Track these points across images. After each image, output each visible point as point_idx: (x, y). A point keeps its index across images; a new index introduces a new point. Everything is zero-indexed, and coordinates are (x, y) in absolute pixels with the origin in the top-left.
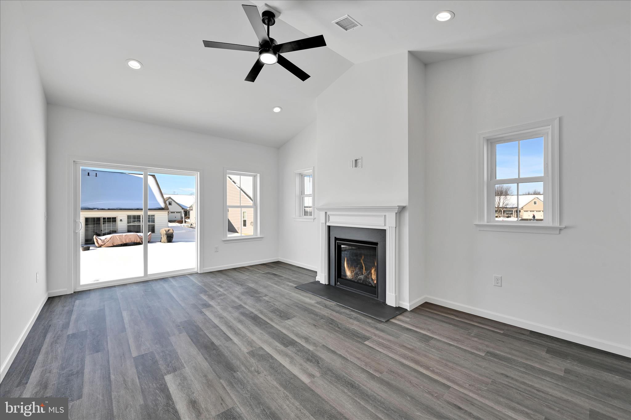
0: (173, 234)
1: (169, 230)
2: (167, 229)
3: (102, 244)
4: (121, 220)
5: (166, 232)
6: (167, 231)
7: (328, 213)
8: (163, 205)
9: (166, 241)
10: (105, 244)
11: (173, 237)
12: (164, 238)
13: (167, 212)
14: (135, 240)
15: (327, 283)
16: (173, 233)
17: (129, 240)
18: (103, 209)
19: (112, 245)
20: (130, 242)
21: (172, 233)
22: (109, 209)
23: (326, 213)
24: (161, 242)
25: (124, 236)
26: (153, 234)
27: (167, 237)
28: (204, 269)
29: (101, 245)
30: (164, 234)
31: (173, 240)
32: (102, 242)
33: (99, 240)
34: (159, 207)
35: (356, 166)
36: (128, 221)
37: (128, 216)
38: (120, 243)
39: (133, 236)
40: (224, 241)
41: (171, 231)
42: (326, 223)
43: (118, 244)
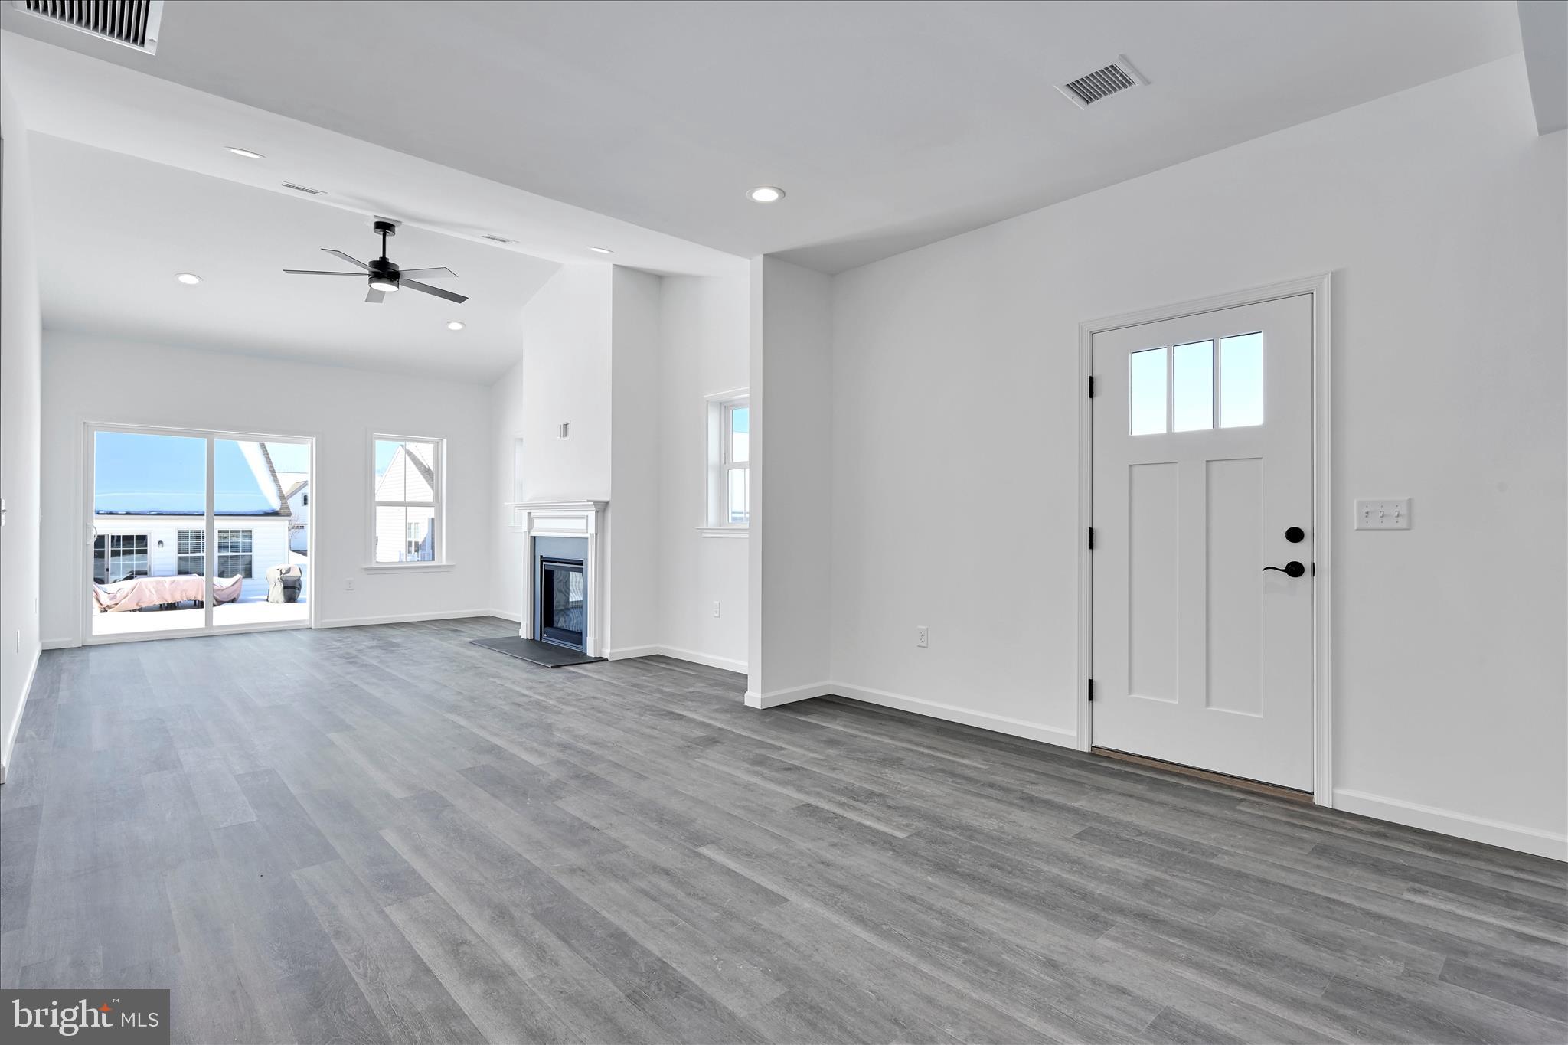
0: (299, 580)
1: (288, 571)
2: (284, 568)
3: (110, 603)
4: (160, 542)
5: (281, 573)
6: (283, 572)
7: (533, 515)
8: (276, 505)
9: (281, 598)
10: (117, 604)
11: (299, 589)
12: (278, 592)
13: (287, 522)
14: (197, 593)
15: (530, 637)
16: (300, 577)
17: (182, 592)
18: (111, 513)
19: (138, 608)
20: (185, 599)
21: (295, 579)
22: (128, 514)
23: (529, 514)
24: (267, 600)
25: (167, 585)
26: (247, 581)
27: (285, 588)
28: (323, 621)
29: (108, 606)
30: (277, 581)
31: (300, 597)
32: (111, 599)
33: (100, 592)
34: (267, 509)
35: (565, 435)
36: (179, 545)
37: (179, 532)
38: (158, 602)
39: (192, 586)
40: (366, 569)
41: (295, 573)
42: (529, 532)
43: (152, 604)
